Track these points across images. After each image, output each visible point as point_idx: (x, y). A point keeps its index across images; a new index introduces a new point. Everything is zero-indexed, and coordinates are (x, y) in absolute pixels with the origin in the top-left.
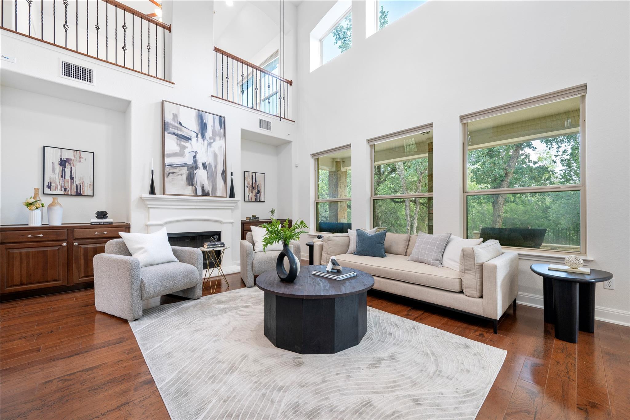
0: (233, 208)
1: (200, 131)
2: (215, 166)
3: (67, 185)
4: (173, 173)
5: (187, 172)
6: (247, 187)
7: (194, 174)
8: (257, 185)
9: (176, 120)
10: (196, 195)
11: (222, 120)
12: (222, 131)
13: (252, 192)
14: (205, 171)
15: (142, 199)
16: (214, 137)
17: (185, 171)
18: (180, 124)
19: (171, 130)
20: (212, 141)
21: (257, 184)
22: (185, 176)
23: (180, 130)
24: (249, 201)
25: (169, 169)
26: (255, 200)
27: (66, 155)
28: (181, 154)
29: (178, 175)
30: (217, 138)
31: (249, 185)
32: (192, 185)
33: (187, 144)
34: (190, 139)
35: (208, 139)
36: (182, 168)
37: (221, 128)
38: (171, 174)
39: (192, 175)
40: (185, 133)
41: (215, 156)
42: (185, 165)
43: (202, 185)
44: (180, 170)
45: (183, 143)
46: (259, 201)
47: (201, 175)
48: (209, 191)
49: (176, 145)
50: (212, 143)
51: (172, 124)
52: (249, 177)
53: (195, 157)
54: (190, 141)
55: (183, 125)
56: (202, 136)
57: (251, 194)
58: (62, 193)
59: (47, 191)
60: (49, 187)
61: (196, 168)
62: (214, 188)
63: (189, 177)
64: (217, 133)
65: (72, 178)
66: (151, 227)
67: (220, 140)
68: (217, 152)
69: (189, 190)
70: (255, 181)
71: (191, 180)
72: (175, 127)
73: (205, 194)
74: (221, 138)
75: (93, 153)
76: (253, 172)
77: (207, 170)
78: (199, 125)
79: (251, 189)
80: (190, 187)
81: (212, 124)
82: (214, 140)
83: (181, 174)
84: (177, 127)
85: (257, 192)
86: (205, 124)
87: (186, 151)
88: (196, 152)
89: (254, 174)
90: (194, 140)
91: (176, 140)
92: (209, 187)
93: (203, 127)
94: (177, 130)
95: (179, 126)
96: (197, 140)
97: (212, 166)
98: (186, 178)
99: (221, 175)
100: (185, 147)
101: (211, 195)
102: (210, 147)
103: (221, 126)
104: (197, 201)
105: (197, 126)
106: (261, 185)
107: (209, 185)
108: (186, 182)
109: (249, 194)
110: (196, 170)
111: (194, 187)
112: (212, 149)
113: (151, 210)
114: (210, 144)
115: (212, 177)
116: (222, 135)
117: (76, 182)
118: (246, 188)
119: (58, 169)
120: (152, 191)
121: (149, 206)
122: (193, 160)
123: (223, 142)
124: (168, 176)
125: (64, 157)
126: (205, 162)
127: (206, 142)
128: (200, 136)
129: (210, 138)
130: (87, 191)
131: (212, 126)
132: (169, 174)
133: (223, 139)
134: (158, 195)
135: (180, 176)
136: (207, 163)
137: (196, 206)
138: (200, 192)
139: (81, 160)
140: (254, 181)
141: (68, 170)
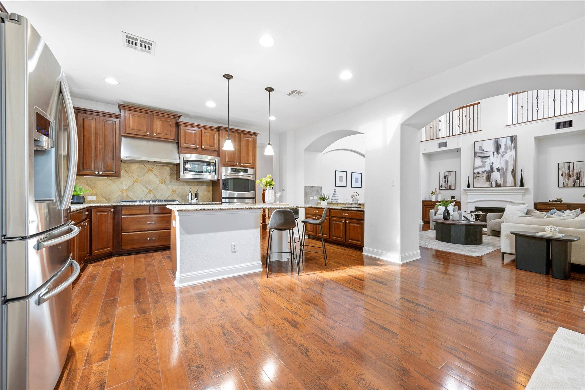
0: (523, 193)
1: (496, 151)
2: (506, 169)
3: (446, 186)
4: (478, 176)
5: (487, 175)
6: (562, 175)
7: (491, 176)
8: (575, 173)
9: (481, 149)
10: (492, 186)
11: (513, 139)
12: (513, 145)
13: (568, 179)
14: (499, 173)
15: (465, 190)
16: (506, 151)
17: (485, 175)
18: (483, 150)
19: (478, 155)
20: (504, 154)
21: (576, 171)
22: (485, 177)
23: (483, 154)
24: (564, 187)
25: (476, 175)
26: (573, 186)
27: (446, 174)
28: (483, 166)
29: (481, 177)
30: (509, 151)
31: (564, 174)
32: (489, 181)
33: (487, 160)
34: (489, 157)
35: (502, 154)
36: (483, 173)
37: (512, 144)
38: (477, 177)
39: (489, 176)
40: (486, 154)
41: (507, 162)
42: (485, 171)
43: (496, 181)
44: (482, 175)
45: (484, 160)
46: (580, 186)
47: (496, 176)
48: (501, 184)
49: (480, 162)
50: (504, 155)
51: (478, 152)
52: (564, 167)
53: (492, 166)
54: (489, 158)
55: (485, 150)
56: (497, 153)
57: (567, 181)
58: (445, 189)
59: (441, 188)
60: (441, 187)
61: (492, 171)
62: (505, 182)
63: (488, 178)
64: (509, 148)
65: (448, 183)
66: (469, 203)
67: (511, 151)
68: (508, 159)
69: (487, 184)
70: (573, 169)
71: (488, 179)
72: (481, 153)
73: (497, 185)
74: (512, 150)
75: (455, 171)
76: (570, 163)
77: (500, 172)
78: (495, 147)
79: (566, 177)
80: (488, 183)
81: (505, 143)
82: (506, 153)
83: (483, 177)
84: (482, 153)
85: (576, 178)
86: (500, 145)
87: (486, 164)
88: (493, 163)
89: (571, 165)
90: (491, 157)
91: (480, 160)
92: (501, 182)
93: (498, 147)
94: (481, 154)
95: (482, 152)
96: (494, 156)
97: (504, 169)
98: (486, 178)
99: (511, 173)
100: (486, 162)
101: (502, 186)
102: (503, 158)
103: (512, 142)
104: (492, 190)
105: (494, 148)
106: (582, 172)
107: (501, 180)
108: (485, 181)
109: (564, 181)
110: (492, 173)
111: (490, 183)
112: (504, 159)
113: (468, 195)
114: (502, 156)
115: (504, 175)
116: (513, 148)
117: (449, 184)
118: (561, 177)
119: (444, 179)
120: (469, 186)
121: (467, 193)
122: (491, 168)
123: (513, 152)
124: (475, 179)
125: (445, 175)
126: (499, 168)
127: (500, 155)
128: (496, 153)
129: (503, 152)
130: (453, 188)
131: (504, 145)
132: (476, 177)
133: (513, 150)
134: (471, 188)
135: (482, 178)
136: (500, 168)
137: (493, 193)
138: (494, 185)
139: (451, 175)
140: (571, 169)
141: (446, 180)
